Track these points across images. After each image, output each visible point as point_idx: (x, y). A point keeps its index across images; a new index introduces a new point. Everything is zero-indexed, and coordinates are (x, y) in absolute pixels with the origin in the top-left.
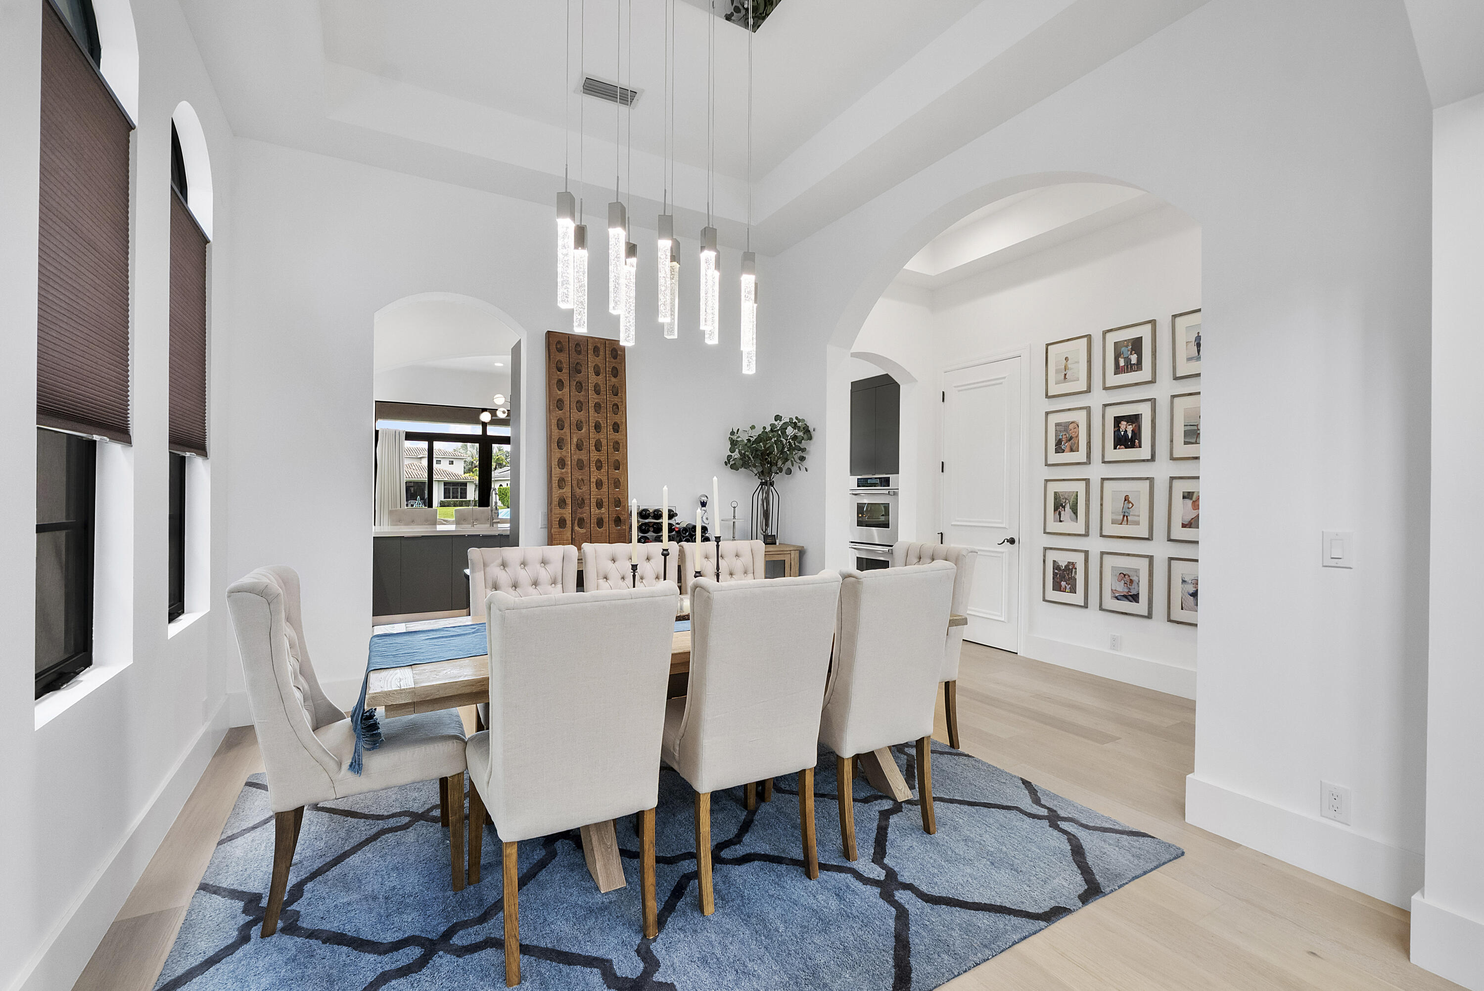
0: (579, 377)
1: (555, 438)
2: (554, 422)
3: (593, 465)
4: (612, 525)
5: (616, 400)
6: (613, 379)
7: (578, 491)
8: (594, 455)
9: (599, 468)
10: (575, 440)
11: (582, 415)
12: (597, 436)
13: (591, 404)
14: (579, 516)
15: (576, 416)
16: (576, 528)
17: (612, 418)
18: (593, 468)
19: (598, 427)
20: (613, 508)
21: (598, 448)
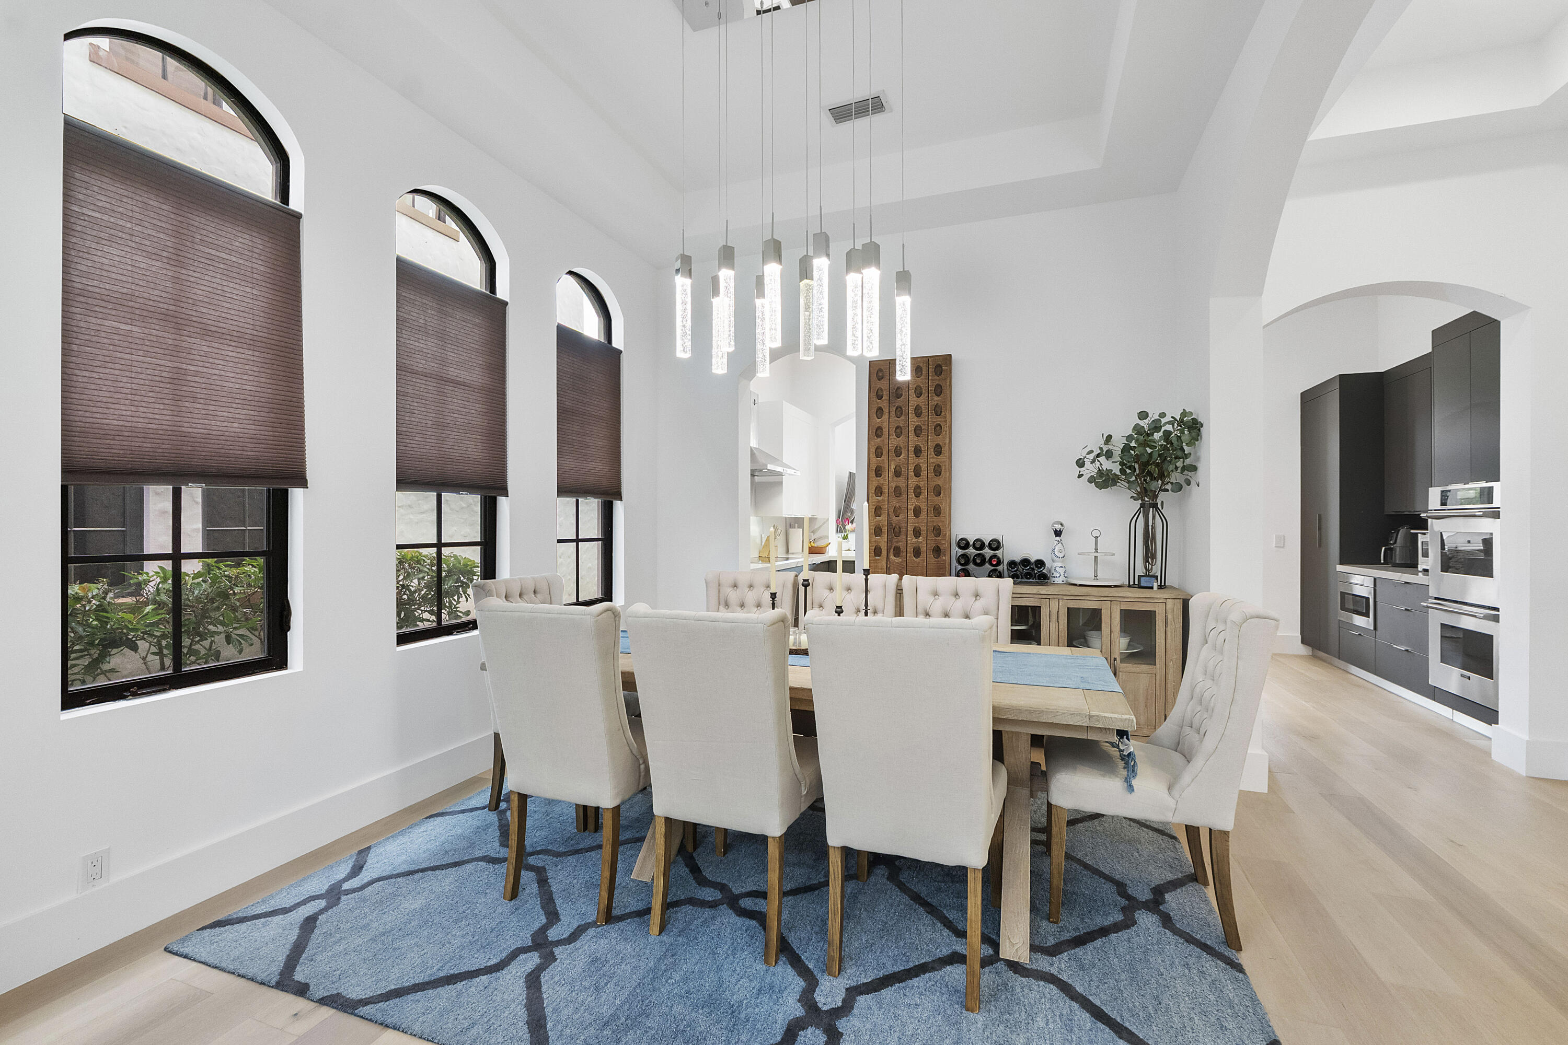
0: (900, 402)
1: (874, 467)
2: (873, 450)
3: (911, 491)
4: (931, 555)
5: (938, 420)
6: (936, 398)
7: (895, 518)
8: (913, 482)
9: (917, 494)
10: (893, 467)
11: (901, 441)
12: (917, 461)
13: (912, 428)
14: (895, 544)
15: (895, 441)
16: (892, 557)
17: (933, 440)
18: (912, 495)
19: (918, 451)
20: (931, 537)
21: (917, 473)
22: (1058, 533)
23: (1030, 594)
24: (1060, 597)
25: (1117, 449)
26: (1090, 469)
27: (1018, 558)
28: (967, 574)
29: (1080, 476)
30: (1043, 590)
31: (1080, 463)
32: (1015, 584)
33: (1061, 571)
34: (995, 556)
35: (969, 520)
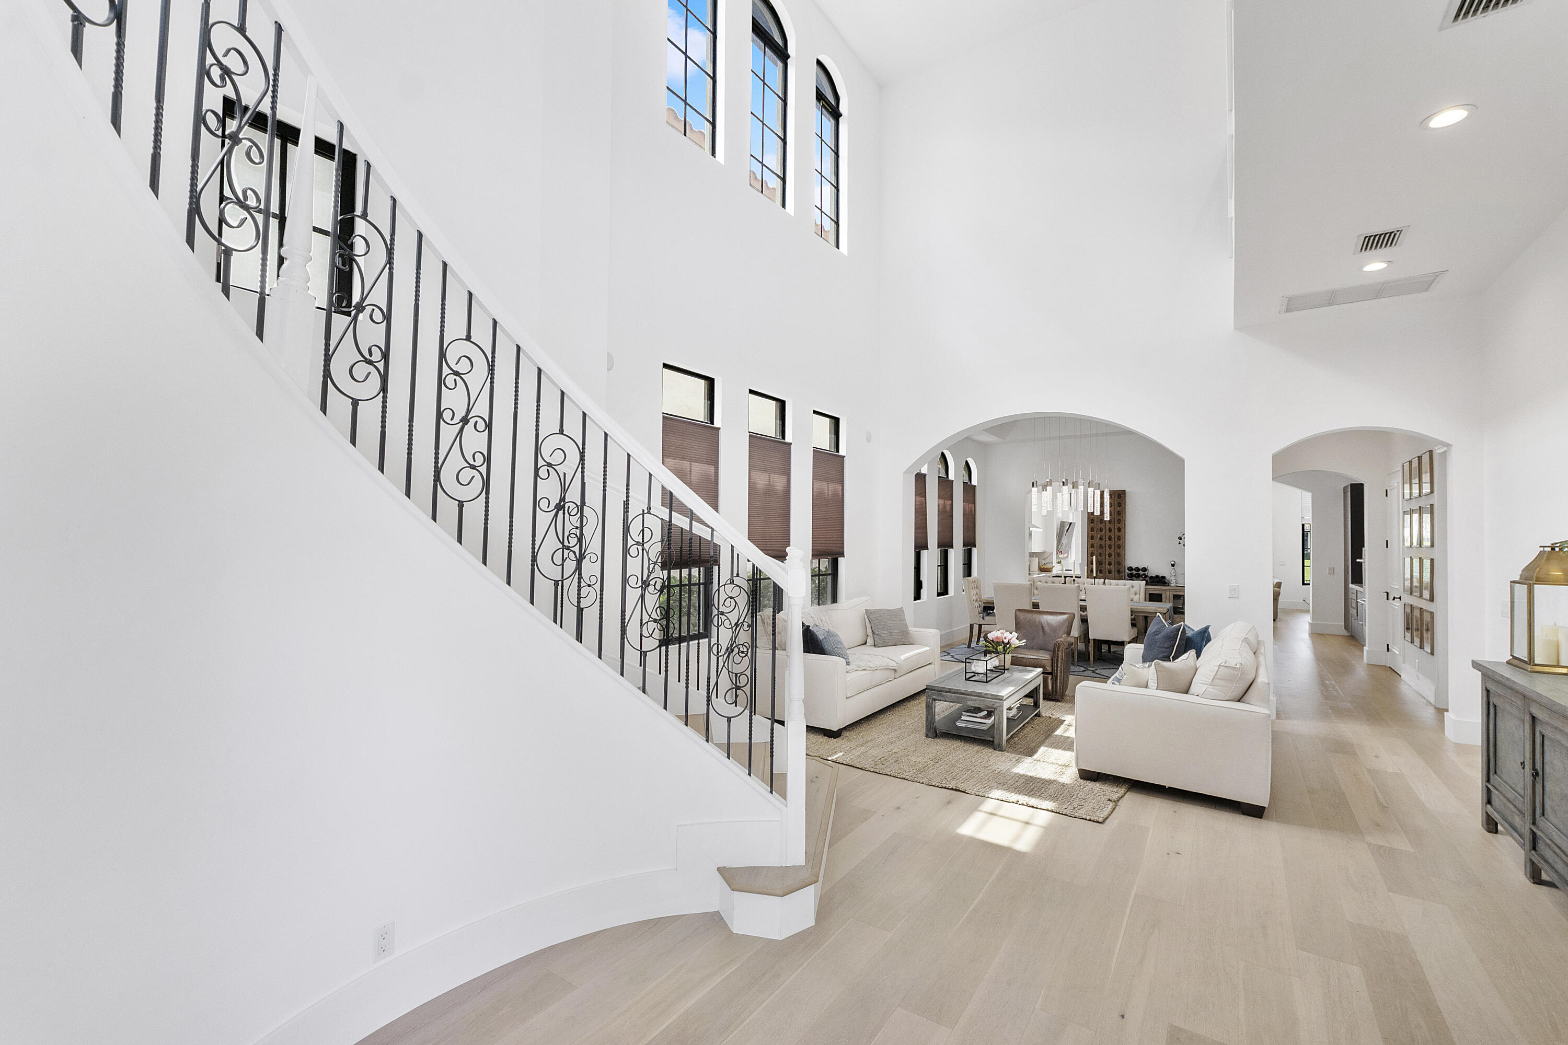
1: (1090, 536)
2: (1090, 529)
3: (1107, 546)
4: (1116, 572)
5: (1119, 517)
6: (1119, 508)
7: (1100, 558)
8: (1108, 542)
9: (1110, 548)
10: (1099, 536)
11: (1102, 526)
15: (1100, 526)
16: (1098, 574)
17: (1117, 525)
18: (1107, 548)
19: (1110, 530)
20: (1116, 566)
21: (1110, 539)
22: (1172, 566)
23: (1156, 589)
24: (1170, 590)
27: (1153, 575)
28: (1128, 580)
29: (1180, 543)
30: (1164, 587)
32: (1151, 585)
33: (1174, 581)
34: (1144, 574)
35: (1133, 559)
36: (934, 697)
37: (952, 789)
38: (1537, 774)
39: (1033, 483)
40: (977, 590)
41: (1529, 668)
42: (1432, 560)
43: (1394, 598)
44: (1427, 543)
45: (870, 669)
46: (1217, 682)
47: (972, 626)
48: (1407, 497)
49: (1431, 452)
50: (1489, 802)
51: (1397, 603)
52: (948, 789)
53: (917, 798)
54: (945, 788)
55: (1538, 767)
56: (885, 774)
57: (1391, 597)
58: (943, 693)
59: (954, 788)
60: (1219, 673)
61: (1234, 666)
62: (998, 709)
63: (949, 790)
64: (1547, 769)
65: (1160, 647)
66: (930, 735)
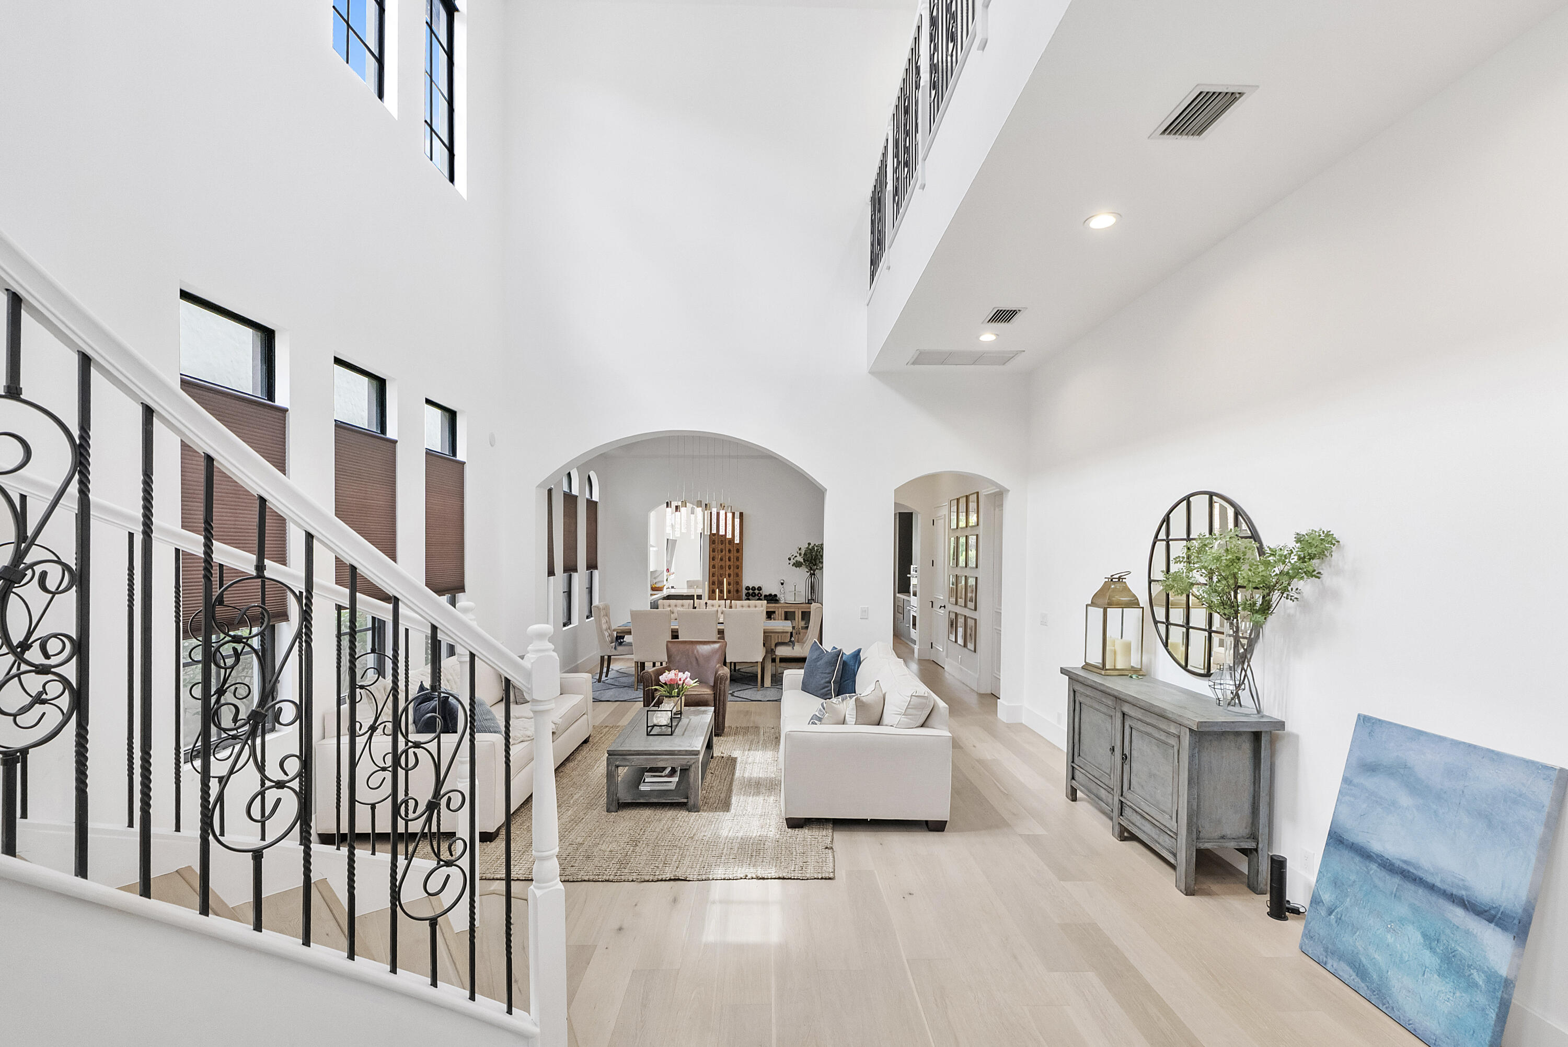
1: (712, 556)
2: (711, 549)
3: (727, 567)
4: (735, 593)
7: (720, 578)
8: (728, 563)
9: (730, 569)
10: (720, 557)
11: (723, 546)
12: (729, 555)
13: (727, 541)
14: (720, 588)
15: (720, 547)
16: (721, 593)
17: (736, 547)
18: (727, 569)
19: (730, 551)
20: (735, 586)
21: (729, 560)
22: (782, 584)
23: (772, 606)
24: (782, 607)
25: (803, 553)
26: (792, 561)
27: (768, 594)
28: (749, 599)
30: (777, 605)
31: (790, 559)
32: (768, 603)
33: (783, 598)
35: (749, 580)
36: (617, 763)
37: (670, 880)
38: (1126, 757)
39: (667, 503)
40: (606, 618)
41: (1103, 672)
42: (976, 578)
43: (941, 607)
44: (972, 563)
45: (529, 739)
46: (910, 711)
47: (602, 658)
48: (954, 526)
49: (978, 493)
50: (1073, 778)
51: (942, 611)
52: (665, 880)
53: (636, 905)
54: (662, 880)
55: (1127, 752)
56: (581, 881)
57: (937, 605)
58: (628, 757)
59: (673, 878)
60: (911, 703)
61: (923, 695)
62: (693, 766)
63: (667, 882)
64: (1134, 753)
65: (822, 673)
66: (612, 808)
